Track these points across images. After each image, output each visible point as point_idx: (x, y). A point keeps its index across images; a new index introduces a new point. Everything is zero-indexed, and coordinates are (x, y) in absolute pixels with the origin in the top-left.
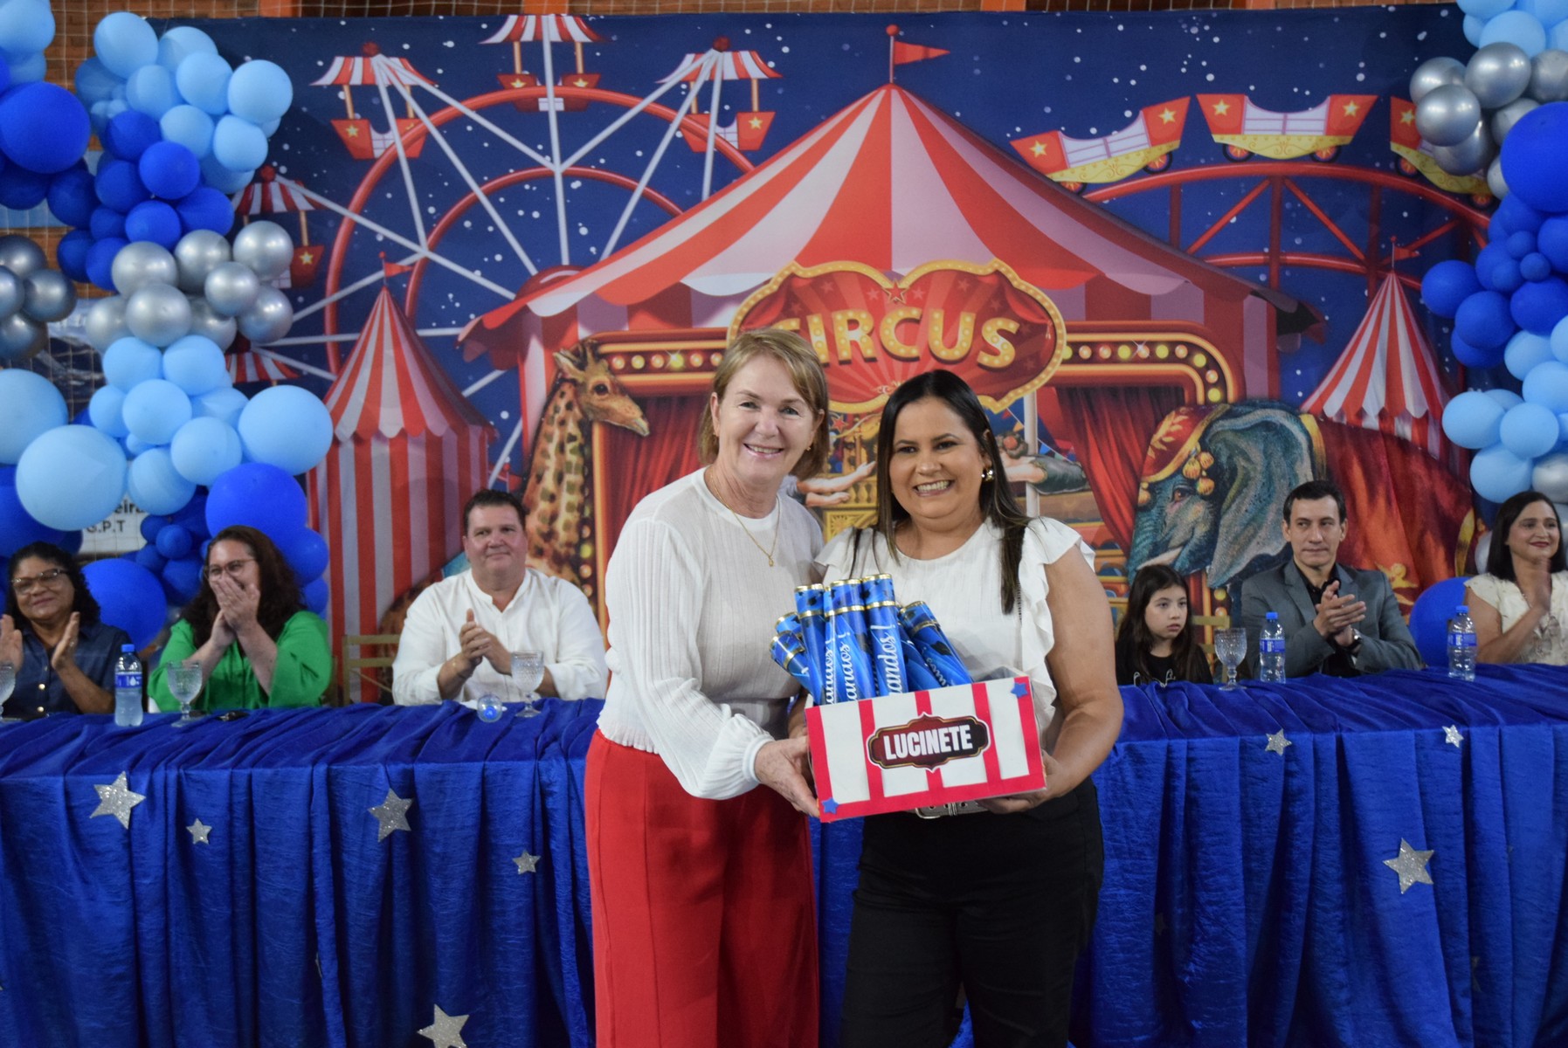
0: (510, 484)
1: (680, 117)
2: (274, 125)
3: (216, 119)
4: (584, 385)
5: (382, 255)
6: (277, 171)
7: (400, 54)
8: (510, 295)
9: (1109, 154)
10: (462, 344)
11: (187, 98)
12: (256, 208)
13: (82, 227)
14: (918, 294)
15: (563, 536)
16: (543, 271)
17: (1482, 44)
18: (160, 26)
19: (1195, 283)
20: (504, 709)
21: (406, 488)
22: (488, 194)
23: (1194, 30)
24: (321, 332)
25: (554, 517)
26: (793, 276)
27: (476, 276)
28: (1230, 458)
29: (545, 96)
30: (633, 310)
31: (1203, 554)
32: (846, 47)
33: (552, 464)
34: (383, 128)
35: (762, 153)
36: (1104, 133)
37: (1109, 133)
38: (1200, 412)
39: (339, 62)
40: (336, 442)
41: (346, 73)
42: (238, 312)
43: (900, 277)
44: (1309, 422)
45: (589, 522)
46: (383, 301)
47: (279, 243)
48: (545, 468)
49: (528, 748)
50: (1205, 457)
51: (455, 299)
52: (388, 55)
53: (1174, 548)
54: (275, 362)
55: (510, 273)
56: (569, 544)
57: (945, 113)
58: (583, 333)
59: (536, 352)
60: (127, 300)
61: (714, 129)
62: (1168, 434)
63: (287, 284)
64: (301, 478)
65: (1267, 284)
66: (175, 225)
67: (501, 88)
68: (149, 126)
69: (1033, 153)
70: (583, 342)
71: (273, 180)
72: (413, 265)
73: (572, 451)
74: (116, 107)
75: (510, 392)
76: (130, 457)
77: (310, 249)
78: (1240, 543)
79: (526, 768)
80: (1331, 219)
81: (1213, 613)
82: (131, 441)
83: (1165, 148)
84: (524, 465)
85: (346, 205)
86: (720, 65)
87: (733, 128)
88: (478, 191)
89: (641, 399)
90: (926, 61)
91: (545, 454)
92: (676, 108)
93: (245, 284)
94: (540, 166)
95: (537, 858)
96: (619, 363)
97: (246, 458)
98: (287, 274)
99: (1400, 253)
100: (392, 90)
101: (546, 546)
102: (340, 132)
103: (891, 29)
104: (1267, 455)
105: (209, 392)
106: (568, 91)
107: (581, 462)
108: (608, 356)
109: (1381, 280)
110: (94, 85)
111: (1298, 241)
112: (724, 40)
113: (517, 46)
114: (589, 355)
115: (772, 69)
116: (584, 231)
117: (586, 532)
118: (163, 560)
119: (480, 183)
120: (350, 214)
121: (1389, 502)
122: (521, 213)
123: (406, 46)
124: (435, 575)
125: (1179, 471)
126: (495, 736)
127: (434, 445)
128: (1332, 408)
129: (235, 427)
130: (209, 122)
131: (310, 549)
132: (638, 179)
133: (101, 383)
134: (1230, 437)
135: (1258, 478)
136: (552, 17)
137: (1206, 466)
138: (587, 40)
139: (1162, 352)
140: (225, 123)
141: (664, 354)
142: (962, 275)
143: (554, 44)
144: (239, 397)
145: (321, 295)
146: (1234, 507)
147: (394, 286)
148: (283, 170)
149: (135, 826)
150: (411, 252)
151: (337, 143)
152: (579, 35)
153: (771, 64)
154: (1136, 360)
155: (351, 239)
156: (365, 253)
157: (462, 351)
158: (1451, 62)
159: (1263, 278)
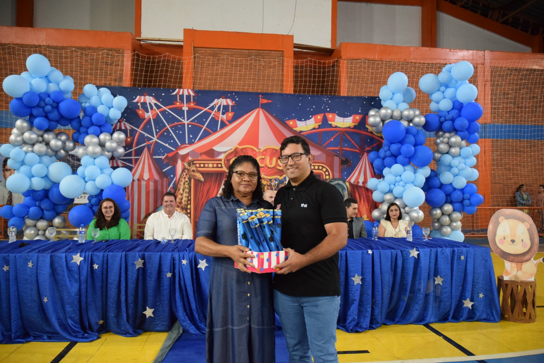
0: (172, 191)
1: (213, 112)
2: (123, 110)
3: (110, 108)
4: (190, 170)
5: (146, 139)
6: (123, 120)
7: (152, 96)
8: (174, 150)
9: (306, 125)
10: (163, 160)
11: (103, 103)
12: (118, 128)
13: (78, 131)
14: (264, 153)
15: (184, 203)
16: (182, 145)
17: (384, 106)
18: (98, 87)
19: (324, 153)
20: (167, 241)
21: (149, 191)
22: (171, 128)
23: (325, 99)
24: (131, 156)
25: (182, 199)
26: (237, 148)
27: (167, 145)
29: (184, 106)
30: (201, 154)
32: (250, 99)
33: (182, 187)
34: (148, 112)
35: (231, 121)
36: (305, 120)
37: (306, 120)
39: (138, 97)
40: (133, 180)
41: (140, 99)
42: (113, 151)
43: (260, 149)
44: (347, 184)
45: (190, 200)
46: (146, 150)
47: (122, 136)
48: (180, 188)
49: (171, 250)
51: (162, 150)
52: (149, 96)
54: (121, 162)
55: (175, 145)
56: (185, 205)
57: (271, 114)
58: (190, 158)
59: (179, 162)
60: (87, 147)
61: (221, 115)
63: (124, 145)
64: (125, 189)
65: (339, 154)
66: (100, 132)
67: (174, 104)
68: (94, 109)
69: (290, 124)
70: (190, 161)
71: (122, 122)
72: (153, 142)
73: (187, 184)
74: (87, 105)
75: (173, 171)
76: (86, 182)
77: (130, 138)
79: (170, 254)
80: (353, 140)
82: (86, 179)
83: (318, 124)
84: (176, 187)
85: (138, 128)
86: (223, 102)
87: (225, 115)
88: (168, 127)
89: (202, 173)
90: (268, 103)
91: (181, 185)
92: (213, 110)
93: (114, 145)
94: (182, 121)
95: (171, 274)
96: (198, 165)
97: (112, 183)
98: (124, 143)
99: (367, 149)
100: (150, 104)
101: (180, 205)
102: (138, 113)
103: (260, 96)
105: (105, 168)
106: (189, 106)
107: (188, 187)
108: (196, 164)
109: (363, 154)
110: (82, 100)
111: (346, 145)
112: (224, 96)
113: (178, 95)
114: (191, 163)
115: (234, 103)
116: (191, 136)
117: (189, 202)
118: (93, 206)
119: (169, 125)
120: (139, 130)
121: (364, 201)
122: (177, 132)
123: (154, 94)
124: (155, 211)
126: (164, 247)
127: (156, 182)
128: (352, 181)
129: (110, 177)
130: (108, 109)
131: (126, 204)
132: (204, 125)
133: (80, 165)
136: (186, 90)
138: (194, 95)
139: (316, 167)
140: (112, 109)
141: (208, 164)
142: (274, 149)
143: (186, 95)
144: (112, 169)
145: (132, 148)
147: (148, 147)
148: (125, 120)
149: (81, 265)
150: (152, 139)
151: (137, 115)
152: (192, 94)
153: (234, 102)
155: (139, 136)
156: (142, 139)
157: (163, 162)
158: (377, 110)
159: (338, 152)
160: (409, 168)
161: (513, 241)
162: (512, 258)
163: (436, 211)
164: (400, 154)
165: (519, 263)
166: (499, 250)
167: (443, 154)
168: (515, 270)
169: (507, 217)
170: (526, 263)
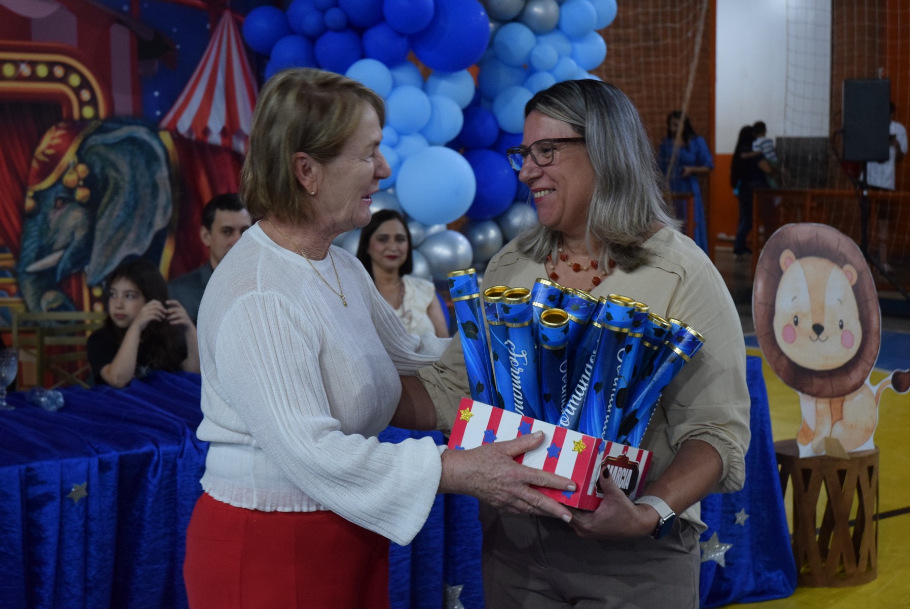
19: (69, 9)
28: (103, 169)
31: (82, 255)
38: (76, 127)
44: (166, 138)
50: (82, 168)
53: (57, 250)
62: (50, 147)
65: (129, 14)
78: (113, 246)
81: (92, 309)
104: (133, 167)
109: (219, 16)
125: (60, 180)
128: (184, 124)
134: (102, 150)
135: (126, 187)
137: (83, 176)
139: (42, 71)
146: (107, 213)
154: (19, 78)
159: (126, 8)
160: (406, 74)
161: (818, 329)
162: (817, 382)
163: (485, 233)
164: (379, 19)
165: (836, 399)
166: (784, 362)
167: (503, 21)
168: (828, 421)
169: (802, 251)
170: (852, 395)
